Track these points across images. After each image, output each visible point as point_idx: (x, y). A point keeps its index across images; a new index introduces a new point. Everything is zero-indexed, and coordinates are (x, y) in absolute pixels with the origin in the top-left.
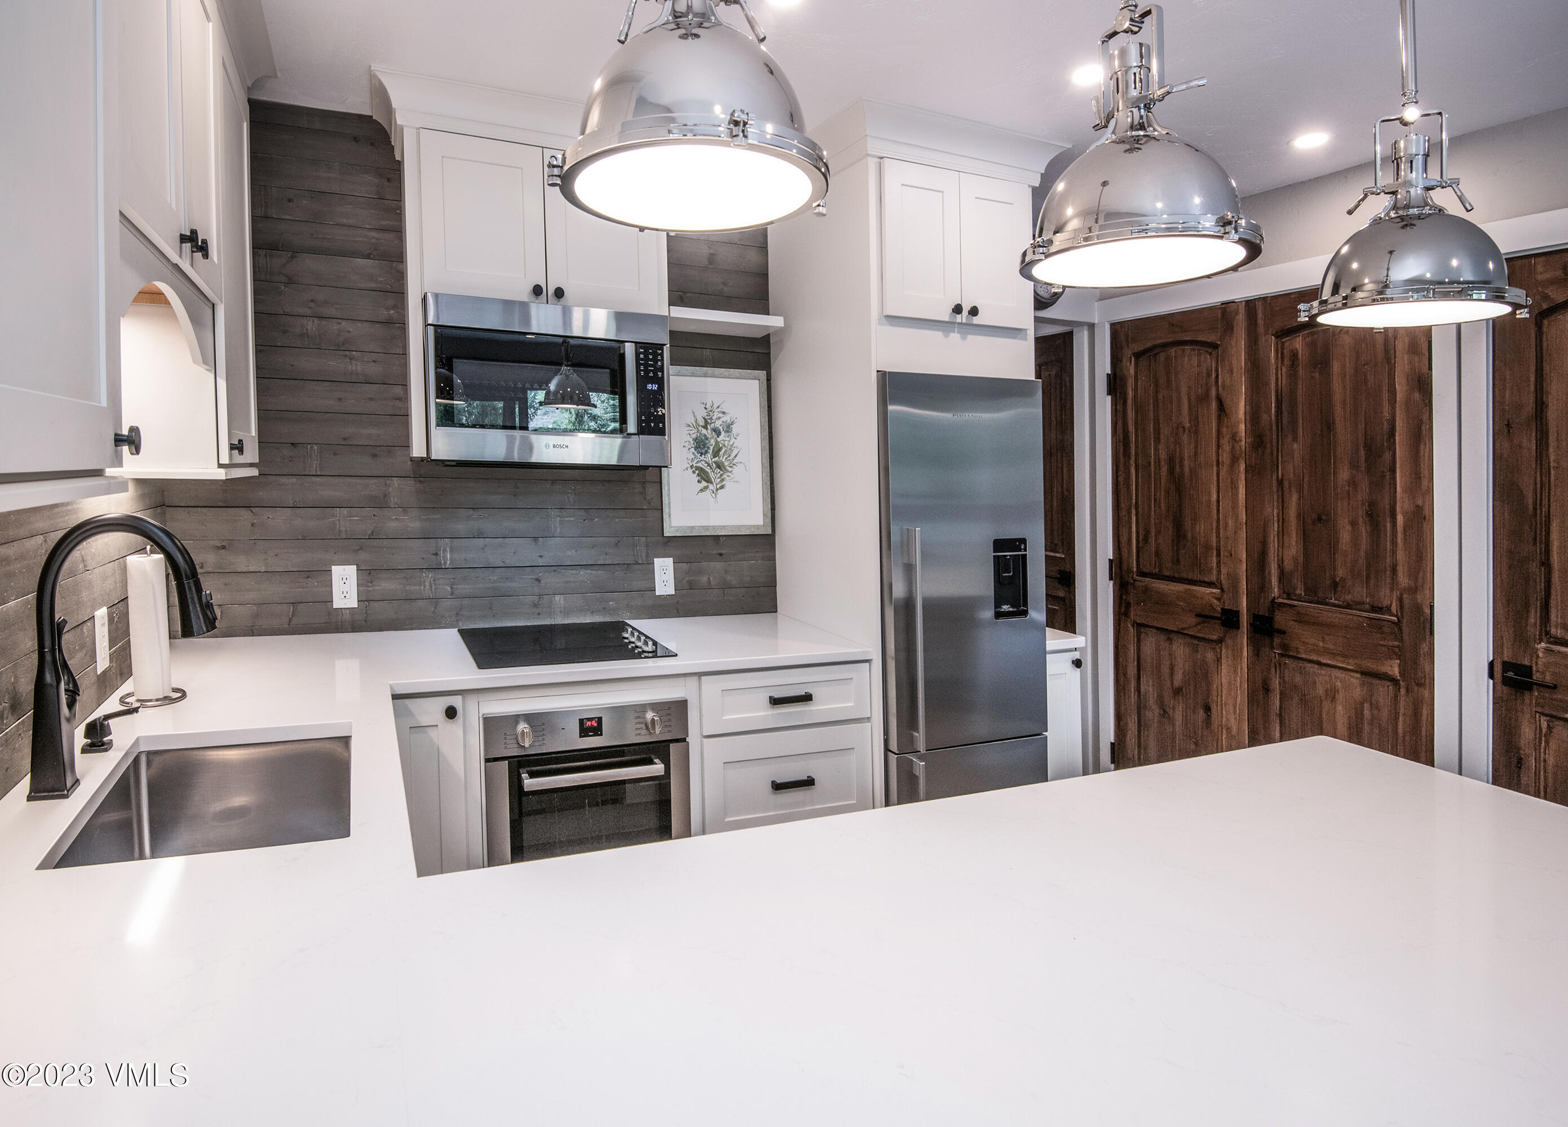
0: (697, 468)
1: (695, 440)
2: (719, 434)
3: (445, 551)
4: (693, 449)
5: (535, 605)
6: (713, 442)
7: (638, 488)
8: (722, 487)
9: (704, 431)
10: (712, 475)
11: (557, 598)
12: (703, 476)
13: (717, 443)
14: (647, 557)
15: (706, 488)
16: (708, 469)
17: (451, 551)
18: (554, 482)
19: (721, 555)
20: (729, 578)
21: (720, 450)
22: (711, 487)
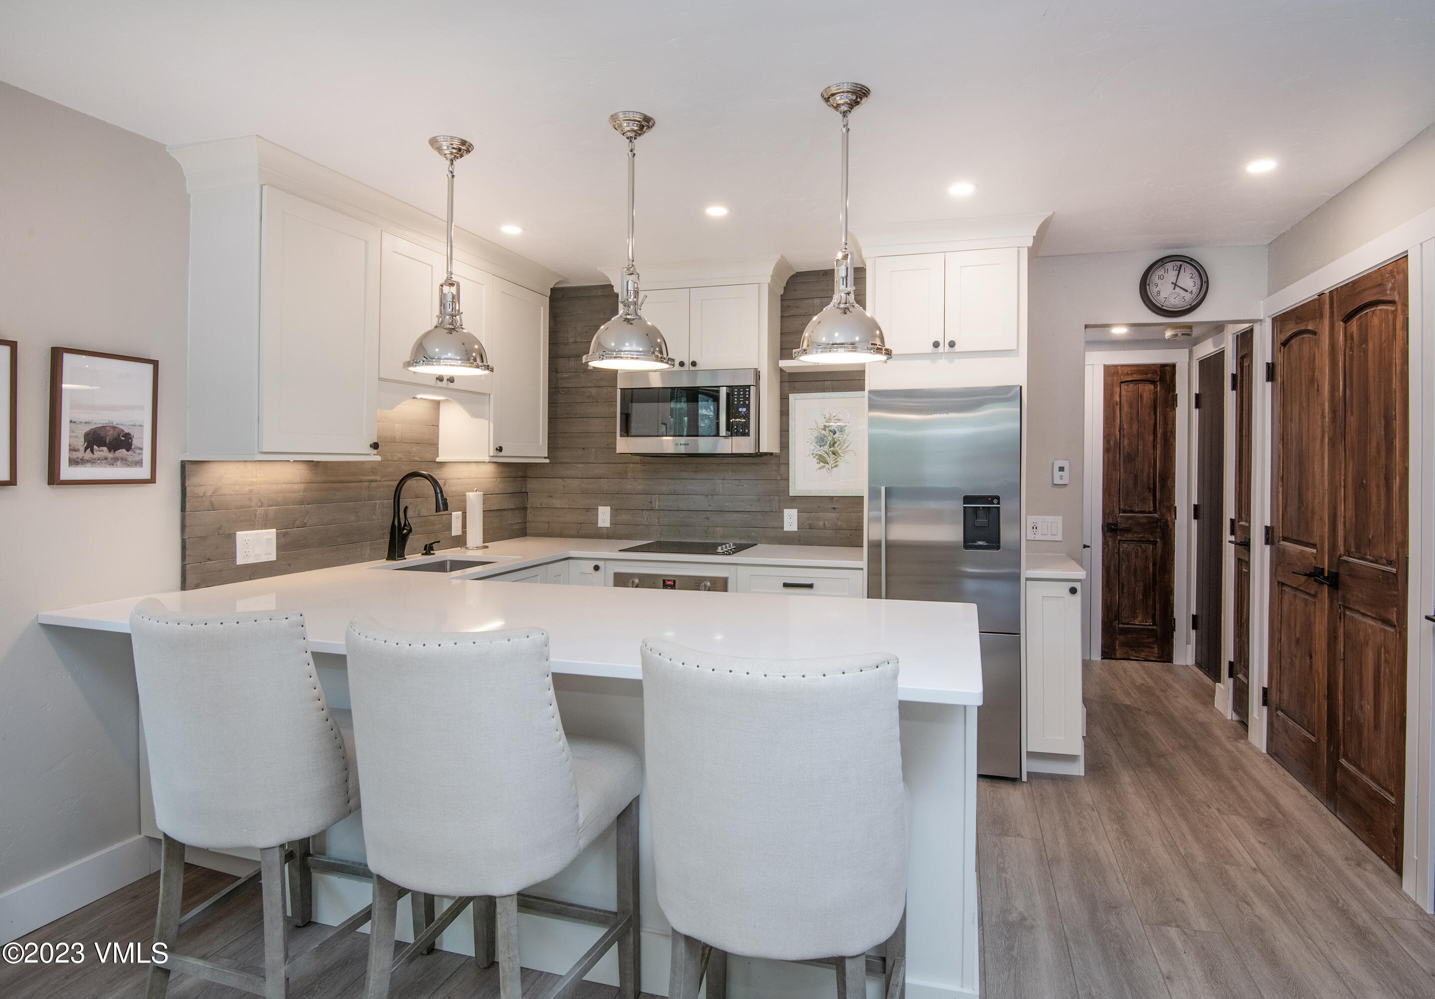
0: (817, 455)
1: (816, 437)
2: (835, 433)
3: (655, 501)
4: (814, 444)
5: (706, 532)
6: (830, 438)
7: (774, 467)
8: (836, 466)
9: (823, 432)
10: (828, 459)
11: (718, 529)
12: (822, 459)
13: (833, 439)
14: (779, 508)
15: (823, 467)
16: (825, 455)
17: (659, 501)
18: (719, 464)
19: (834, 508)
20: (840, 523)
21: (835, 443)
22: (827, 466)
